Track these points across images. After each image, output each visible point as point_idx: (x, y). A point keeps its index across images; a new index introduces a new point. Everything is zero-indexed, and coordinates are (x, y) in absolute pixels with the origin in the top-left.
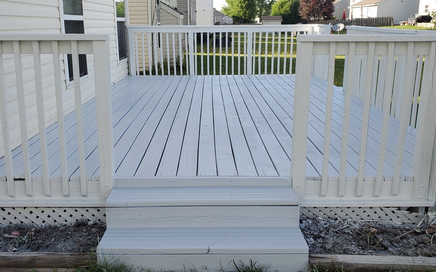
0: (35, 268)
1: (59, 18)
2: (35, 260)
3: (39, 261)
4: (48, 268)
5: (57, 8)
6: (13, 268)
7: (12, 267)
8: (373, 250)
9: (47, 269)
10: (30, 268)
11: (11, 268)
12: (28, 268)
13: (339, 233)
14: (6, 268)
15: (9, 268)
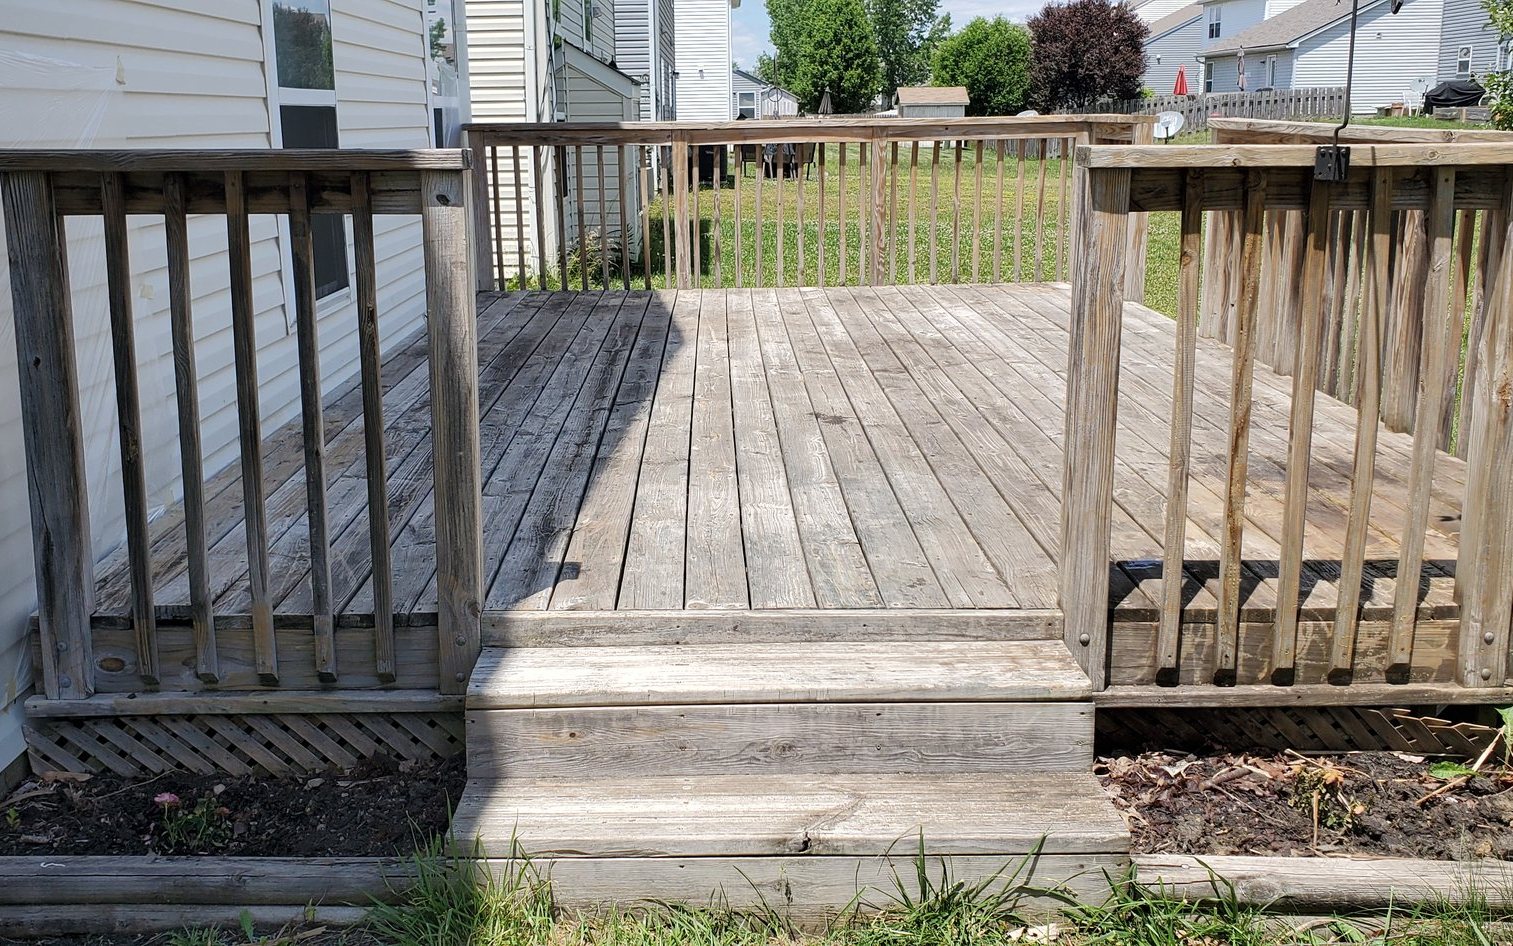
0: (245, 907)
1: (265, 99)
2: (245, 881)
3: (256, 884)
4: (286, 905)
5: (259, 65)
6: (174, 908)
7: (170, 904)
8: (1336, 844)
9: (282, 909)
10: (226, 907)
11: (165, 906)
12: (222, 907)
13: (1221, 792)
14: (151, 906)
15: (160, 907)
